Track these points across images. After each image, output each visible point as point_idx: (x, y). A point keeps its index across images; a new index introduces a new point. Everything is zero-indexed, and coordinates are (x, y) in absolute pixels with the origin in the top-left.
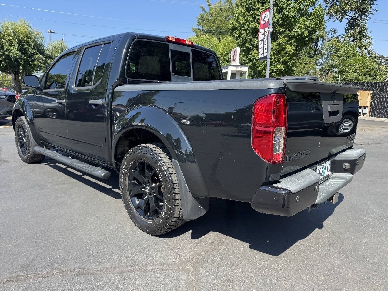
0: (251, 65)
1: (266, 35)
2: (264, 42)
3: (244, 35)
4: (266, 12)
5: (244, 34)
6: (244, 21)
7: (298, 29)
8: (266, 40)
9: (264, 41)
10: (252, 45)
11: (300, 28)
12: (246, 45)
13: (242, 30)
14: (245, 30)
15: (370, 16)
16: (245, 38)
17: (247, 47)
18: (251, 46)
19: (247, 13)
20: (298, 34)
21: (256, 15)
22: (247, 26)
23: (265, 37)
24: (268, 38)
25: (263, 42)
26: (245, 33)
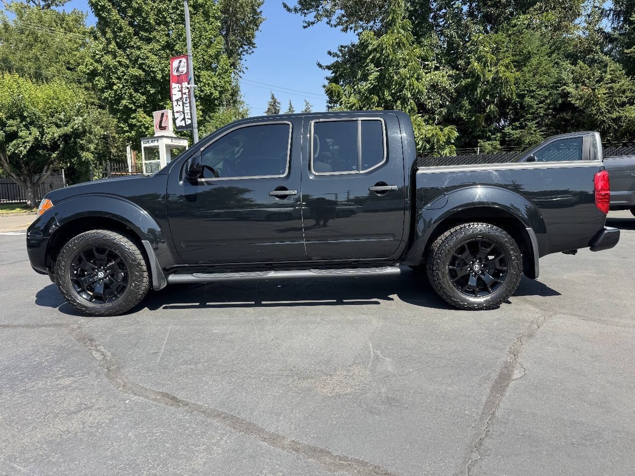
0: (134, 134)
1: (185, 94)
2: (183, 103)
3: (119, 87)
4: (181, 59)
5: (118, 85)
6: (116, 63)
7: (204, 86)
8: (186, 100)
9: (183, 101)
10: (134, 103)
11: (207, 86)
12: (124, 102)
13: (113, 78)
14: (119, 78)
15: (241, 74)
16: (120, 90)
17: (126, 106)
18: (132, 106)
19: (120, 52)
20: (205, 94)
21: (138, 57)
22: (122, 72)
23: (184, 96)
24: (190, 98)
25: (180, 103)
26: (119, 83)
